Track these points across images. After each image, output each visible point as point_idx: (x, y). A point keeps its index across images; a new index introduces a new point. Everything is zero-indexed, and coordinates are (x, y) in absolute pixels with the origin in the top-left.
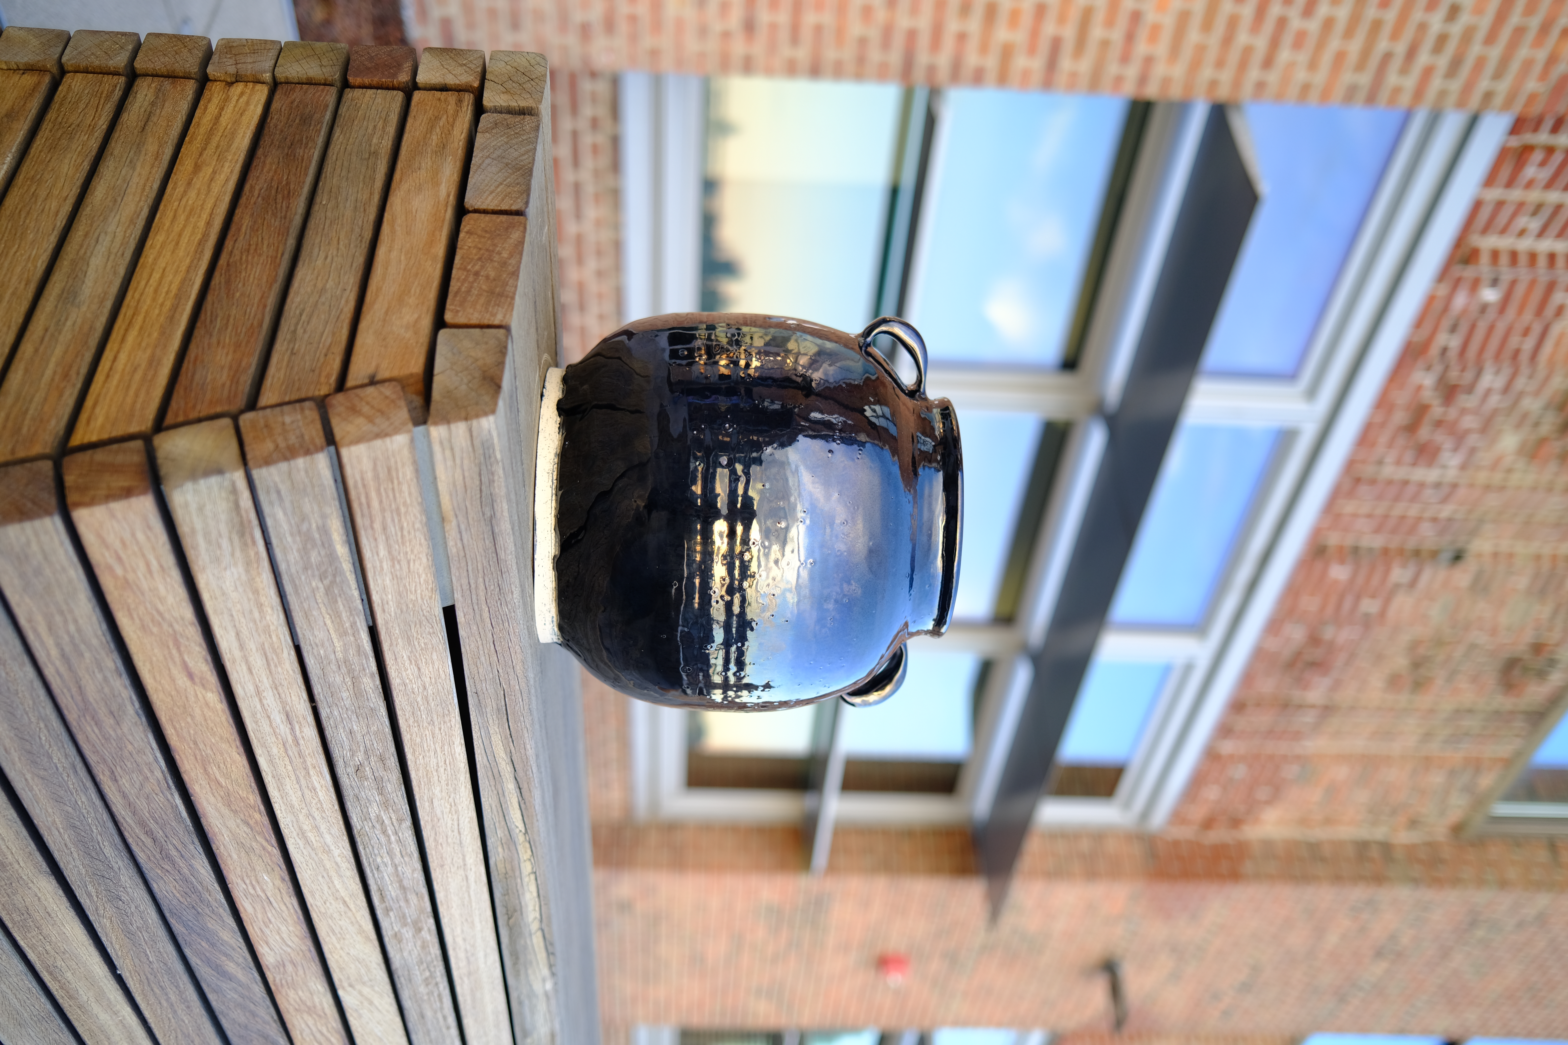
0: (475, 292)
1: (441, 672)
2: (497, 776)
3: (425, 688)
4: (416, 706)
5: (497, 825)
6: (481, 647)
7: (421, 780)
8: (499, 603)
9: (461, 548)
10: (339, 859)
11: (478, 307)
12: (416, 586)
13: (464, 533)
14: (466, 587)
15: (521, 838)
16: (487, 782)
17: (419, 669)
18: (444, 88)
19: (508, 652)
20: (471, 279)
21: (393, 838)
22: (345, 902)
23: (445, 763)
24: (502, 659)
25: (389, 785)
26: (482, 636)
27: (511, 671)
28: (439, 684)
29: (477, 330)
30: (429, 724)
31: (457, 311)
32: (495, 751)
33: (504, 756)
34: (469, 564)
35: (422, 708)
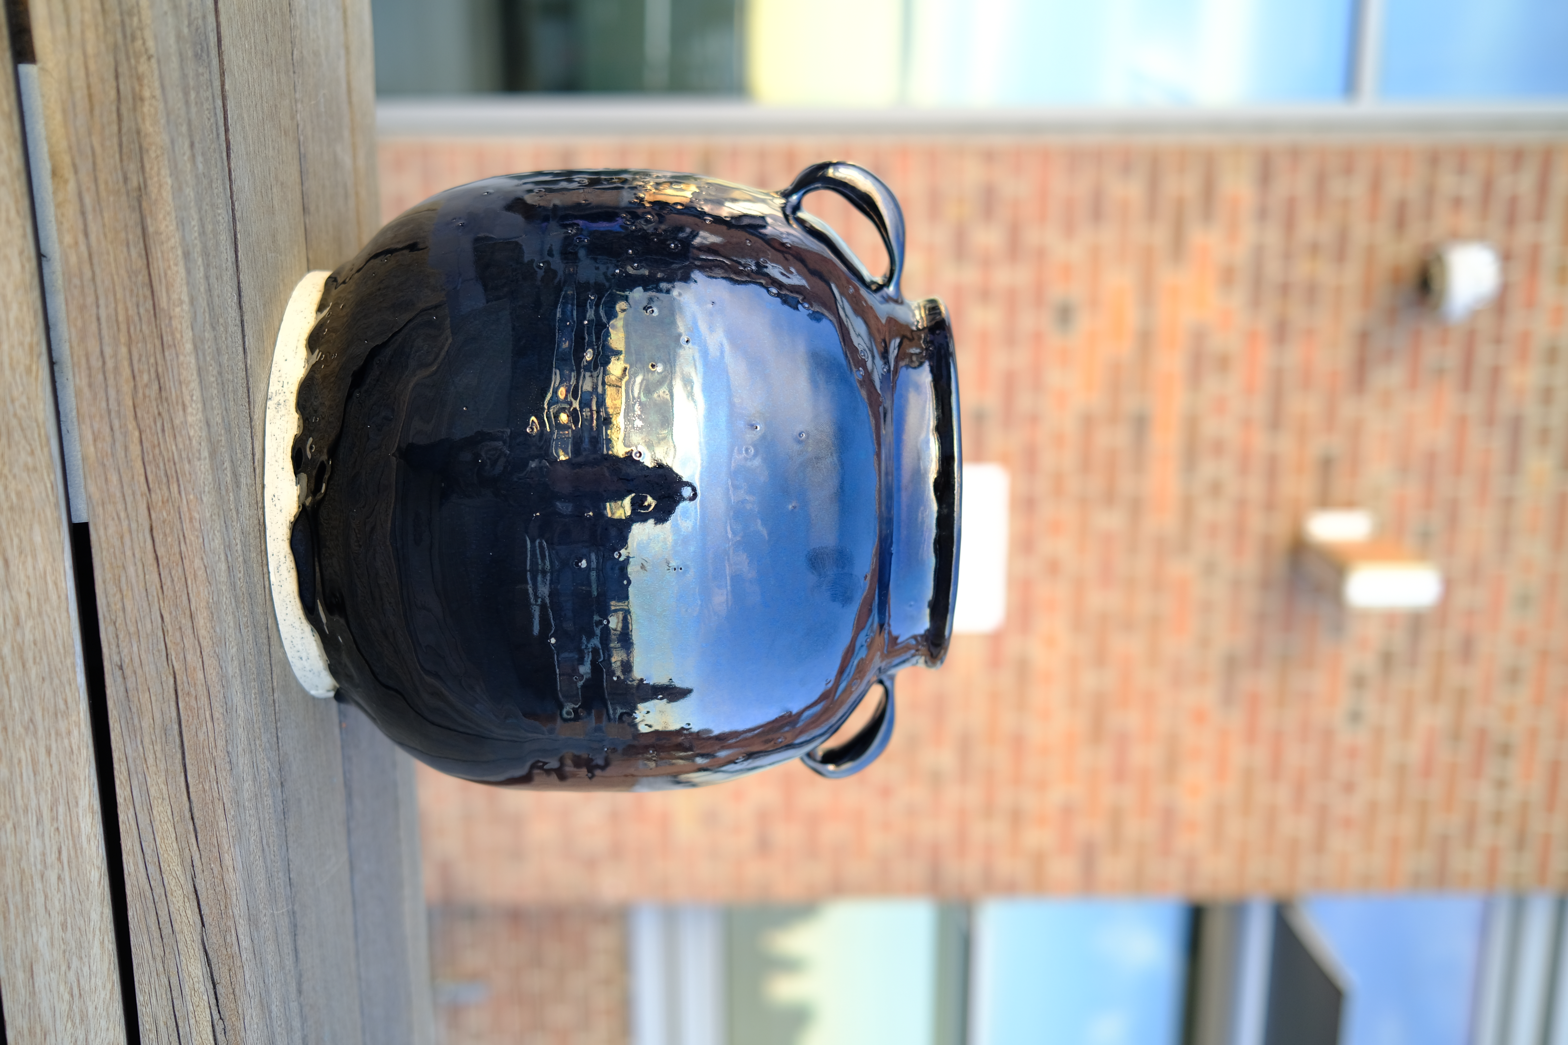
1: (51, 585)
2: (167, 930)
3: (18, 623)
8: (159, 424)
13: (90, 217)
14: (96, 363)
16: (147, 945)
19: (180, 570)
23: (59, 859)
24: (169, 583)
27: (186, 622)
28: (46, 619)
30: (27, 729)
32: (161, 851)
34: (102, 302)
35: (12, 678)
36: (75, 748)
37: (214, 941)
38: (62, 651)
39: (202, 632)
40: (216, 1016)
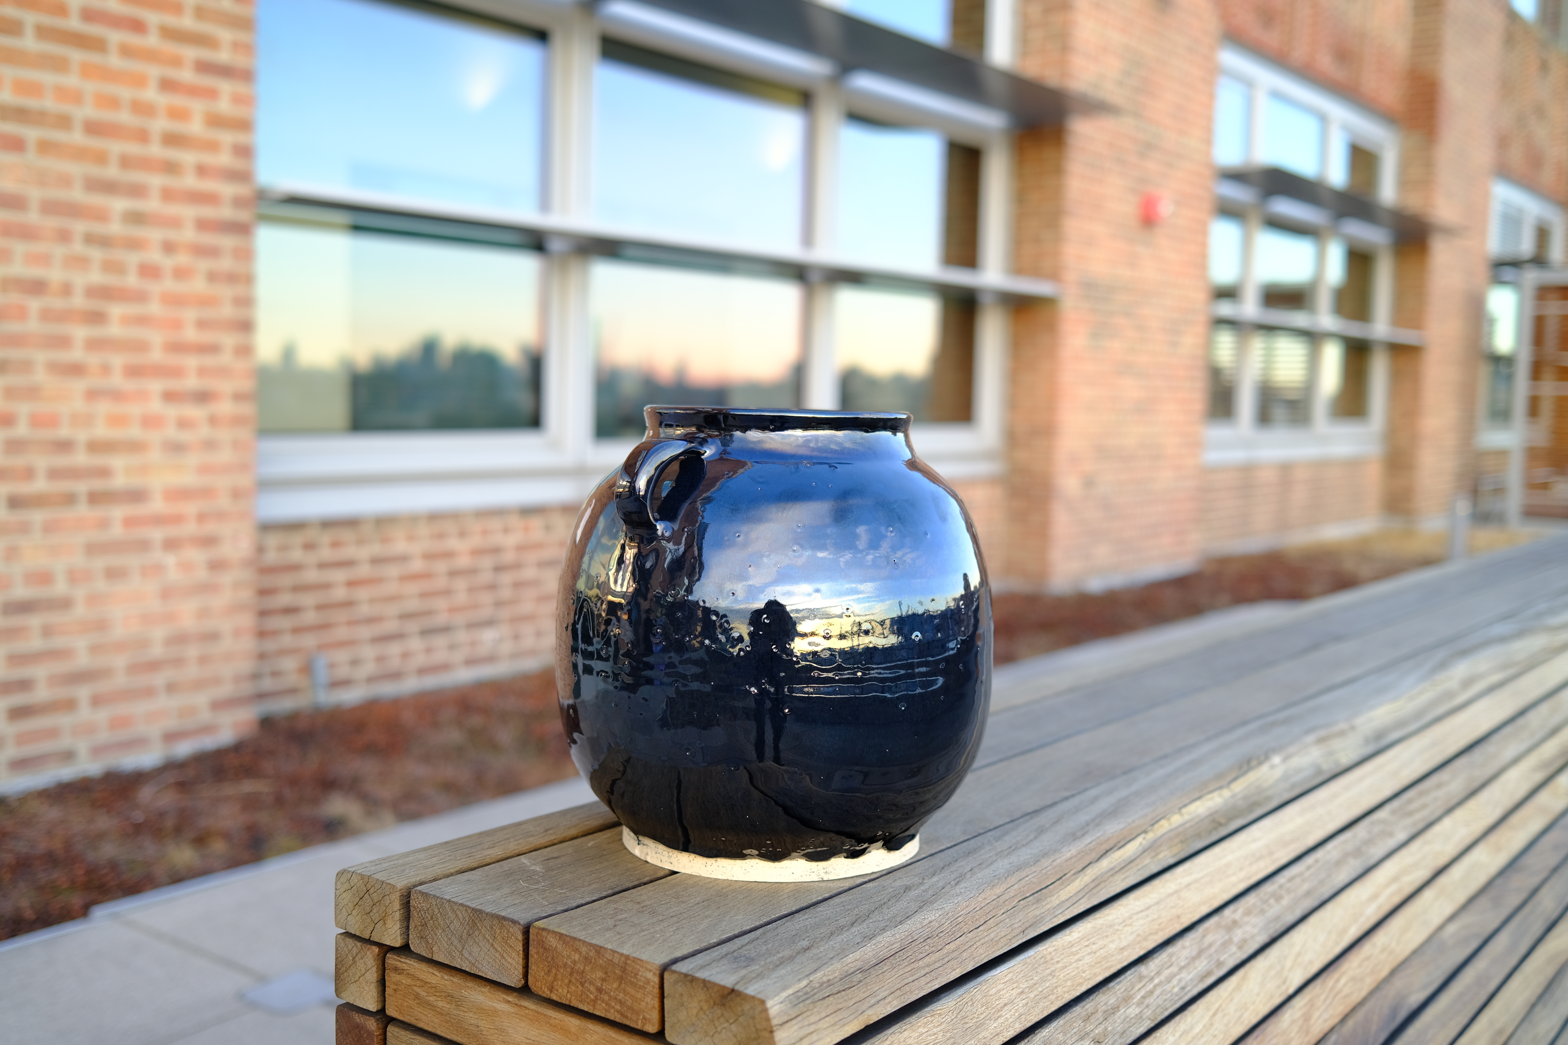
0: (621, 996)
1: (1007, 979)
2: (1096, 882)
3: (1022, 992)
4: (1039, 997)
5: (1139, 867)
6: (982, 941)
7: (1104, 967)
9: (892, 996)
10: (1178, 1034)
11: (639, 996)
12: (930, 1035)
13: (879, 998)
15: (1150, 836)
16: (1103, 891)
17: (1005, 1005)
18: (382, 983)
19: (986, 908)
20: (606, 998)
21: (1156, 981)
22: (1214, 1014)
24: (991, 913)
25: (1111, 1001)
26: (972, 944)
27: (1001, 900)
29: (667, 1002)
30: (1054, 976)
31: (644, 1018)
32: (1075, 892)
33: (1078, 881)
34: (906, 981)
35: (1040, 989)
36: (1054, 948)
37: (1094, 856)
38: (1026, 965)
39: (1002, 890)
40: (1116, 848)
